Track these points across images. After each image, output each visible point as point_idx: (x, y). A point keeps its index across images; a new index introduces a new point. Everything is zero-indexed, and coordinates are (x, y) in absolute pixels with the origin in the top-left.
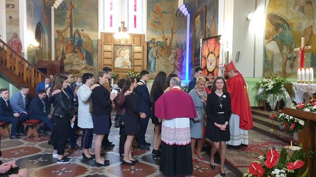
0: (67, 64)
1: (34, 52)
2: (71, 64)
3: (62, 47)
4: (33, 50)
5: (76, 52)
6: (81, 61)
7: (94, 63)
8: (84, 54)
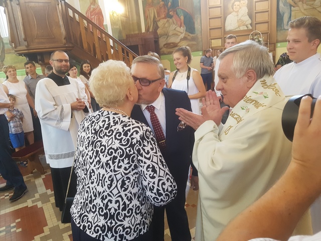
0: (162, 35)
1: (120, 23)
2: (167, 35)
3: (152, 12)
4: (118, 20)
5: (171, 17)
6: (178, 29)
7: (196, 29)
8: (182, 18)
